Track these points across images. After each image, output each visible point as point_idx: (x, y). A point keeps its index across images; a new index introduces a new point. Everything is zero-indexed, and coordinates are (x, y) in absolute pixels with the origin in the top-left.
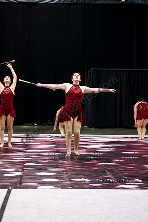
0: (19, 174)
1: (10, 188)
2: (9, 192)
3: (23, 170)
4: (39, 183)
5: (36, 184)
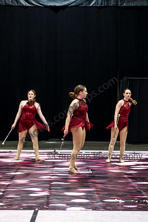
0: (45, 193)
1: (37, 209)
2: (35, 214)
3: (50, 189)
4: (68, 204)
5: (65, 205)
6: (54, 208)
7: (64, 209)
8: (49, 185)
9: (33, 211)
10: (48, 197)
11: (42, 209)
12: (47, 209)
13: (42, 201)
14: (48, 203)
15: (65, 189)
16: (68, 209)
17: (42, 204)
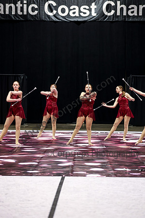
0: (70, 164)
1: (64, 176)
2: (63, 179)
3: (74, 161)
4: (87, 172)
5: (85, 173)
6: (77, 175)
7: (85, 175)
9: (61, 177)
10: (72, 166)
11: (68, 175)
12: (72, 176)
13: (67, 169)
14: (72, 171)
15: (86, 160)
16: (87, 175)
17: (68, 172)
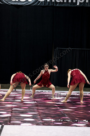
3: (12, 113)
4: (22, 122)
6: (14, 124)
8: (11, 110)
9: (1, 125)
10: (10, 117)
11: (7, 124)
13: (6, 119)
14: (10, 121)
15: (21, 112)
17: (7, 121)
